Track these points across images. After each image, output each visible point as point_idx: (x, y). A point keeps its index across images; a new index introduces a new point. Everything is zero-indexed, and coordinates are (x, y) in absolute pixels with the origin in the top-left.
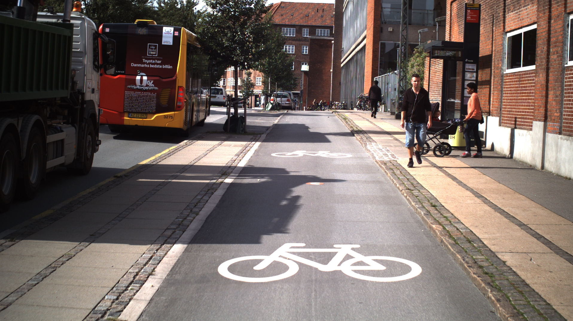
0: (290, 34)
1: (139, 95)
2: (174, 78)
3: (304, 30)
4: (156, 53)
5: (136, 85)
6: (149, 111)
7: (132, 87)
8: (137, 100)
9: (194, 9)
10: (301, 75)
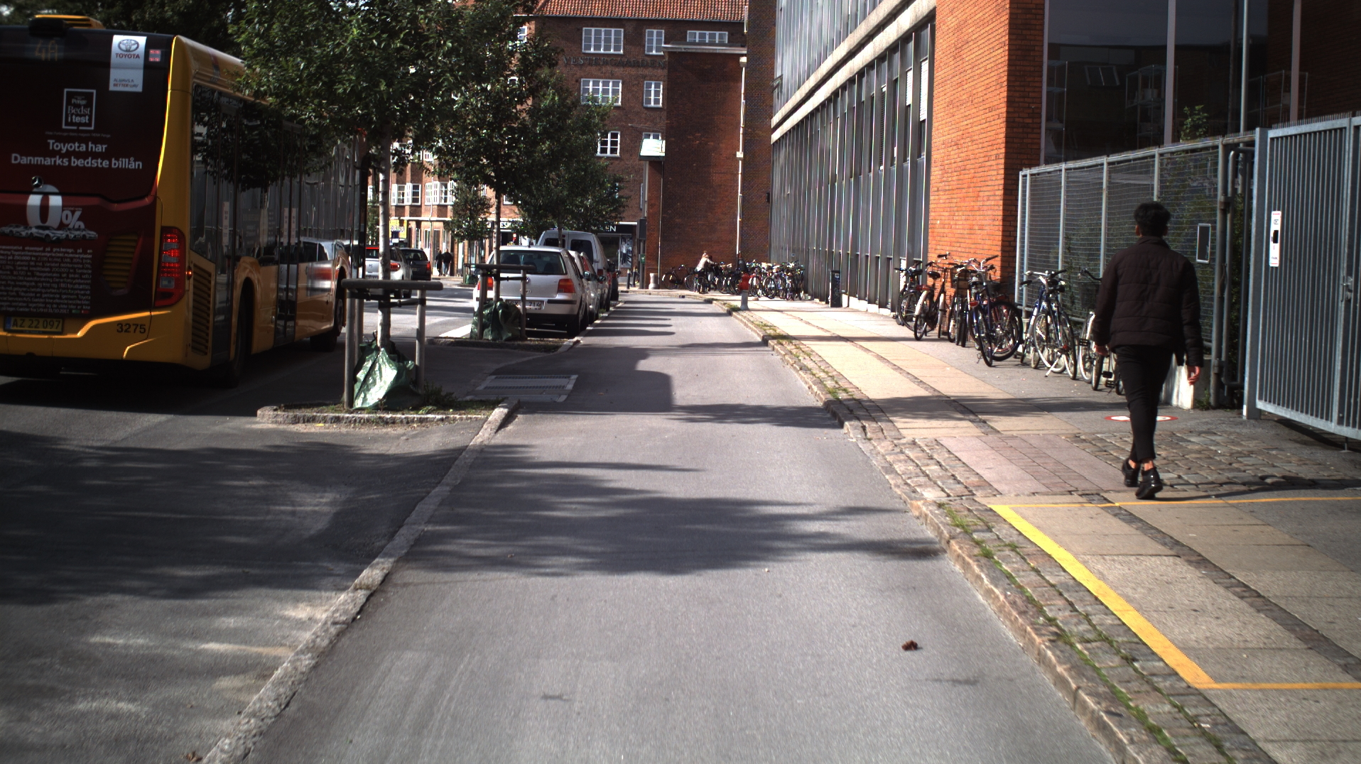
1: (37, 257)
2: (147, 201)
3: (651, 34)
4: (90, 120)
5: (26, 225)
6: (71, 310)
7: (15, 230)
8: (32, 272)
10: (639, 172)
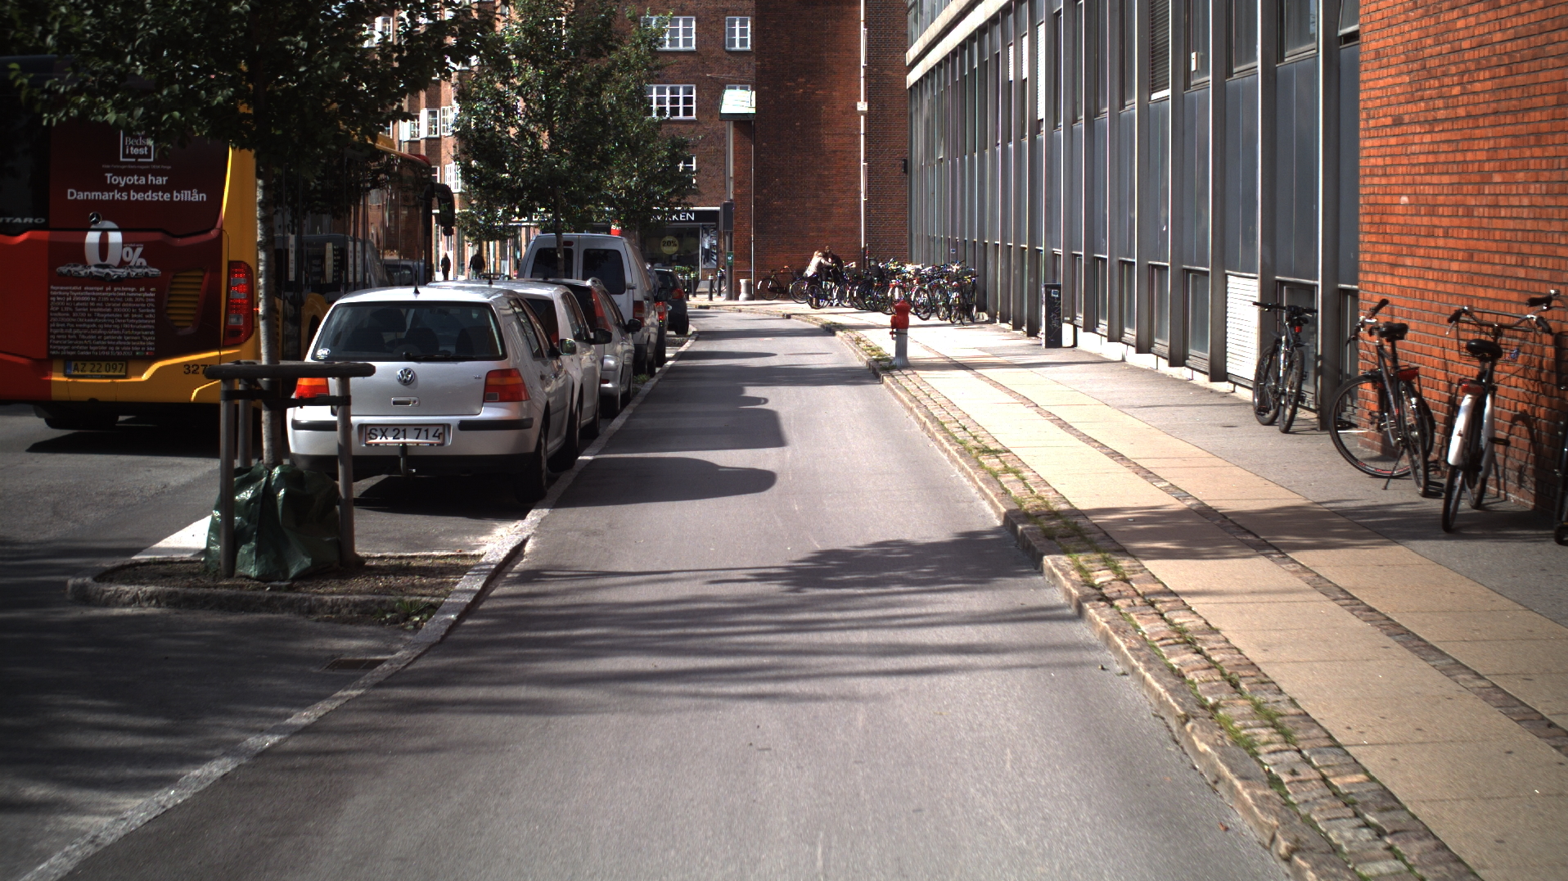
1: (97, 297)
2: (214, 233)
5: (85, 264)
6: (134, 352)
7: (73, 269)
8: (93, 313)
10: (722, 138)
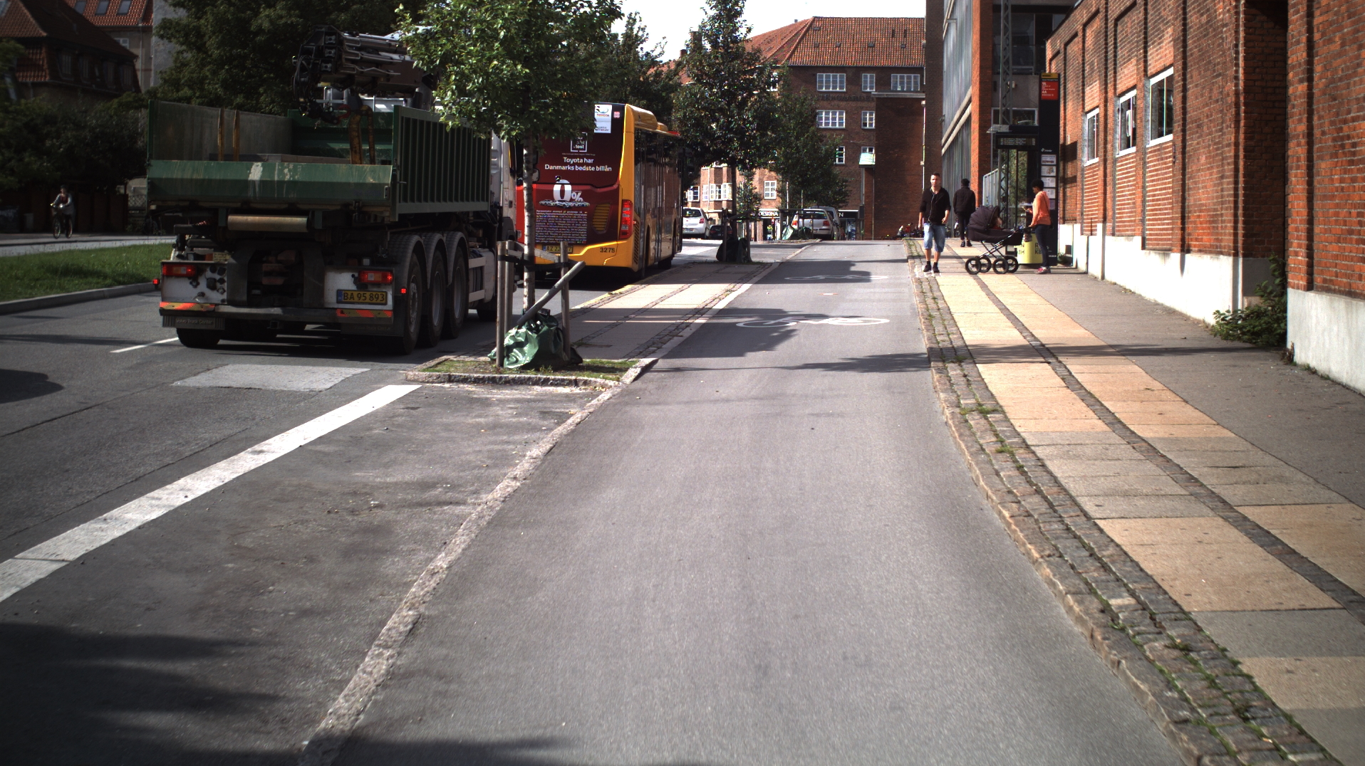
0: (835, 87)
2: (615, 186)
3: (866, 77)
4: (585, 147)
6: (577, 241)
7: (547, 202)
8: (557, 223)
9: (639, 49)
10: (859, 174)
